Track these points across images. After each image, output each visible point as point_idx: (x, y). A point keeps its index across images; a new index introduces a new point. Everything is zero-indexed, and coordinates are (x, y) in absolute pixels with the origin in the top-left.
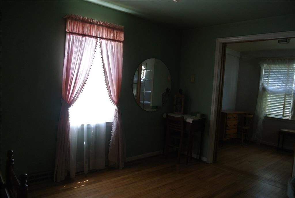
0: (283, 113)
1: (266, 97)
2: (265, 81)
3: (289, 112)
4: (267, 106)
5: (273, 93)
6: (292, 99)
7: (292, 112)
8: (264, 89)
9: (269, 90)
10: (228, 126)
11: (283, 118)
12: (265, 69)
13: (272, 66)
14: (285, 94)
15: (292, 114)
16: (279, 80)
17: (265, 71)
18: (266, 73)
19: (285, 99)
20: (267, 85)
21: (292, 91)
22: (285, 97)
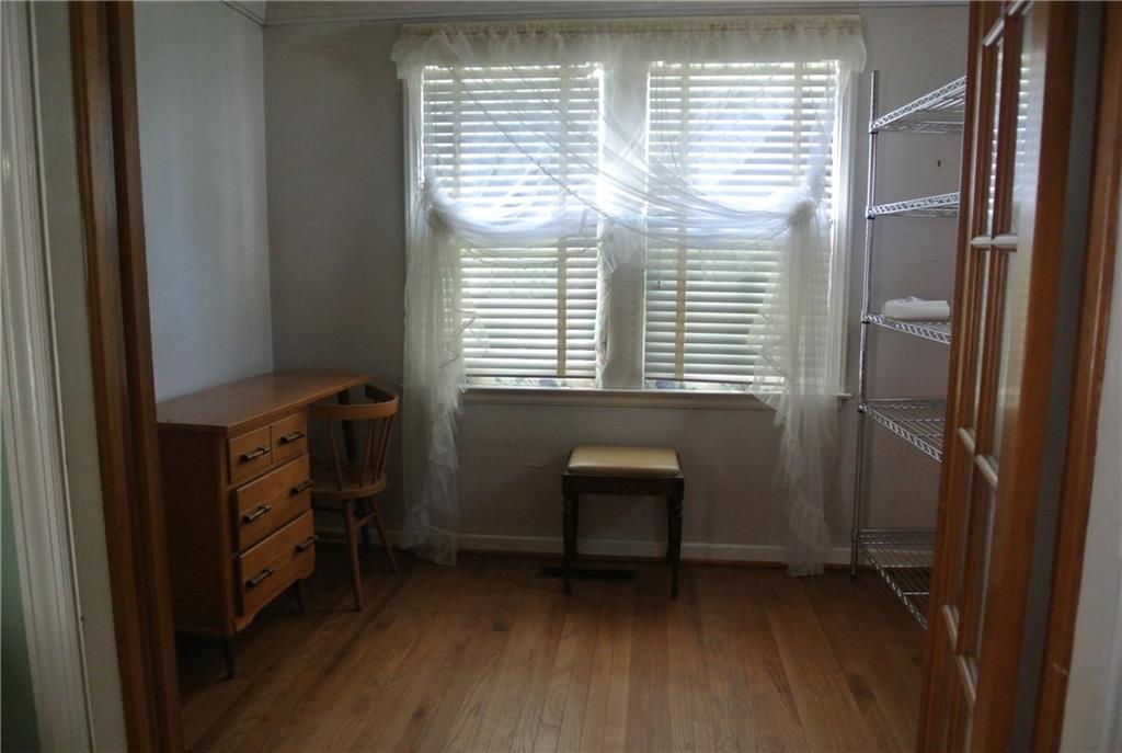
0: (562, 358)
1: (454, 265)
2: (439, 173)
3: (591, 348)
4: (468, 325)
5: (492, 242)
6: (599, 270)
7: (604, 343)
8: (440, 222)
9: (468, 227)
10: (246, 520)
11: (559, 385)
12: (433, 93)
13: (474, 75)
14: (562, 245)
15: (608, 358)
16: (521, 161)
17: (429, 108)
18: (436, 119)
19: (562, 276)
20: (450, 195)
21: (595, 226)
22: (561, 264)
